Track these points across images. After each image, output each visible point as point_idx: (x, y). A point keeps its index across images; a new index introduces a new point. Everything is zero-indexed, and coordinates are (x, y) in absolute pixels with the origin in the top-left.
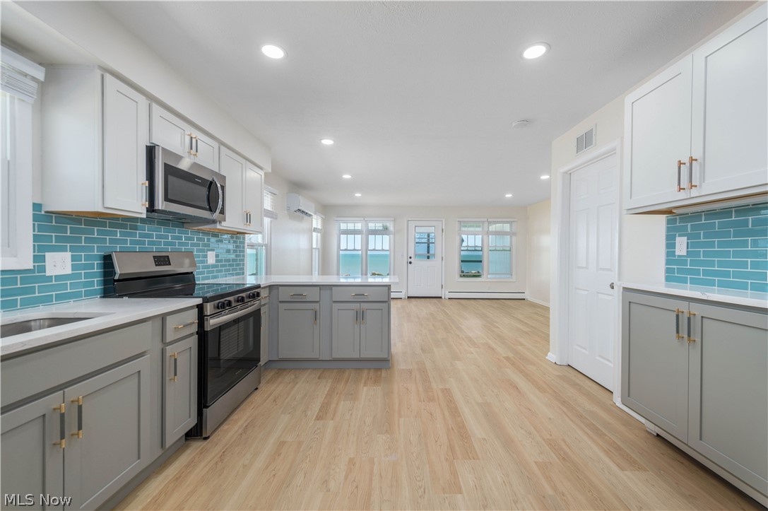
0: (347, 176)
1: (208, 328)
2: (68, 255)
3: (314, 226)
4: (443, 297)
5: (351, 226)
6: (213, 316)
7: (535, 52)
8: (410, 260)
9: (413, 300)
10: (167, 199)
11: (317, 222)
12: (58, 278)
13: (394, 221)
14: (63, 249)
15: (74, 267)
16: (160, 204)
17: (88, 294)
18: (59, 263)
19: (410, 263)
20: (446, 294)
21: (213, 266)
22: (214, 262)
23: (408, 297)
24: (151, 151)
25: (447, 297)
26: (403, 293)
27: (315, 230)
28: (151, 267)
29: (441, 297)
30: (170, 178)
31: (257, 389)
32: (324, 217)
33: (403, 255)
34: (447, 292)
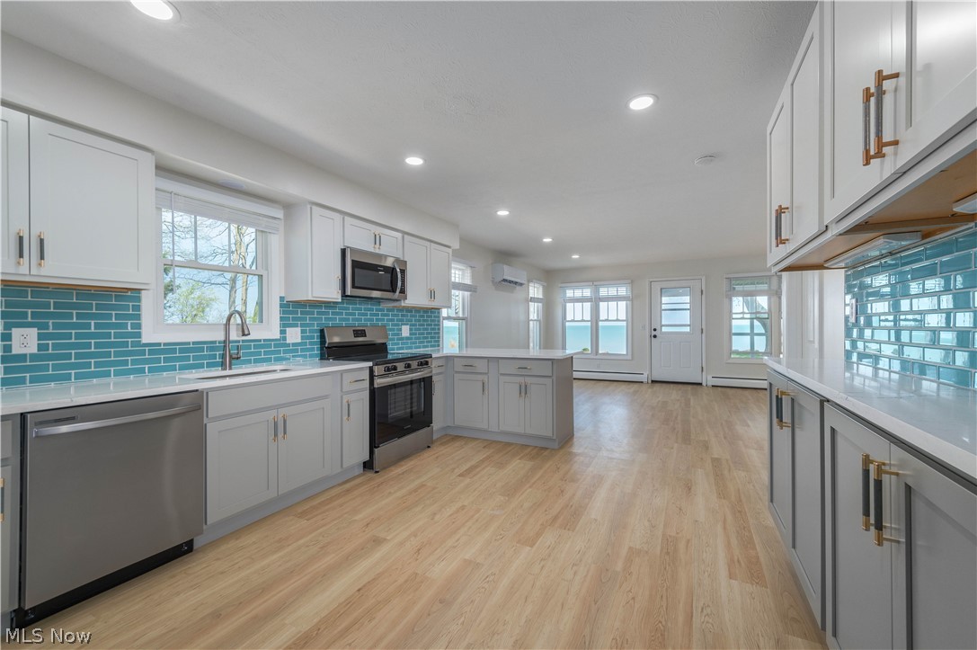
0: (547, 240)
1: (376, 386)
2: (299, 329)
3: (531, 295)
4: (704, 384)
5: (578, 293)
6: (381, 376)
7: (641, 103)
8: (654, 333)
9: (657, 385)
10: (354, 286)
11: (535, 291)
12: (294, 344)
13: (632, 282)
14: (296, 326)
15: (302, 338)
16: (349, 291)
17: (311, 356)
18: (294, 335)
19: (655, 336)
20: (708, 380)
21: (407, 338)
22: (408, 335)
23: (653, 381)
24: (343, 252)
25: (710, 384)
26: (645, 375)
27: (533, 300)
28: (351, 339)
29: (701, 384)
30: (356, 270)
31: (429, 447)
32: (545, 284)
33: (644, 327)
34: (710, 378)
